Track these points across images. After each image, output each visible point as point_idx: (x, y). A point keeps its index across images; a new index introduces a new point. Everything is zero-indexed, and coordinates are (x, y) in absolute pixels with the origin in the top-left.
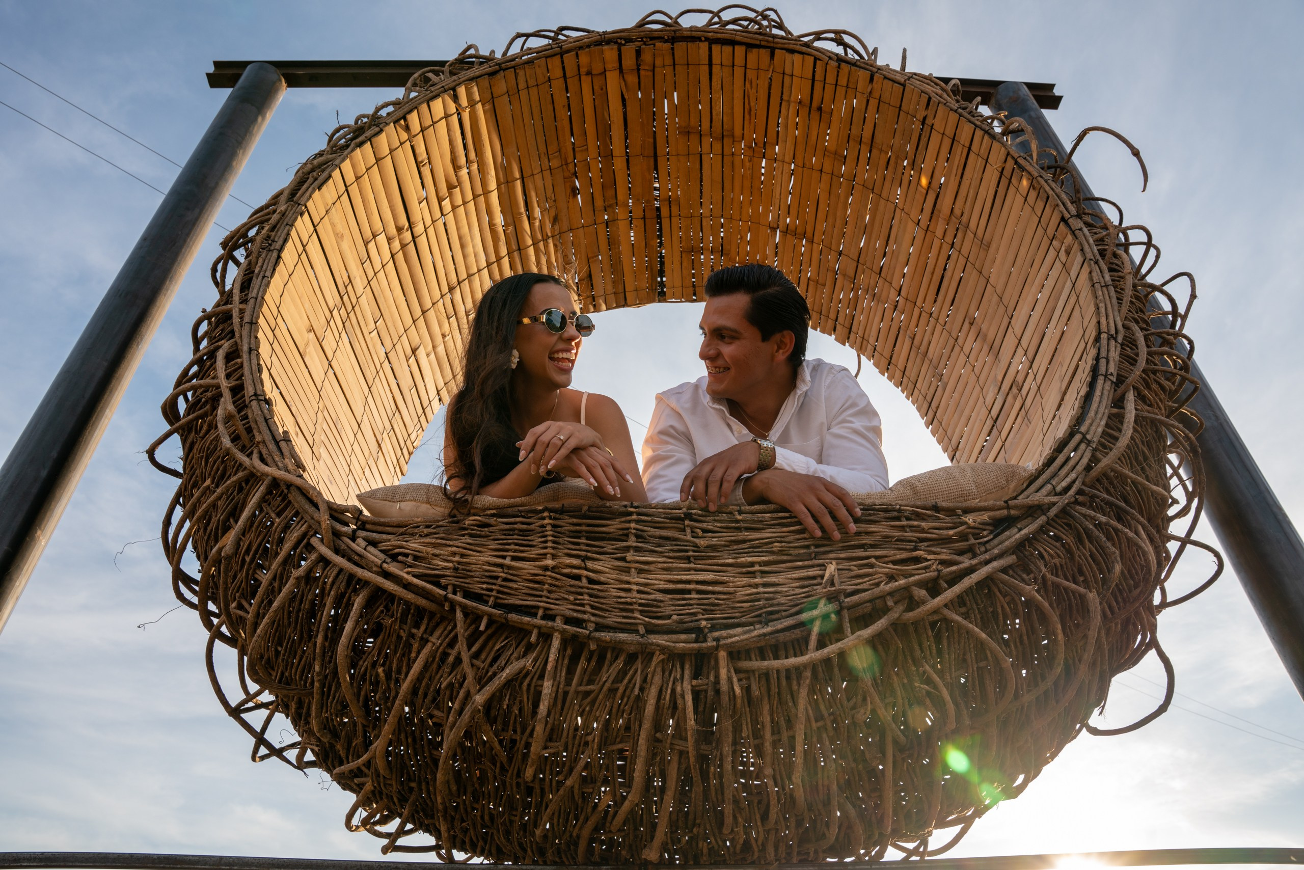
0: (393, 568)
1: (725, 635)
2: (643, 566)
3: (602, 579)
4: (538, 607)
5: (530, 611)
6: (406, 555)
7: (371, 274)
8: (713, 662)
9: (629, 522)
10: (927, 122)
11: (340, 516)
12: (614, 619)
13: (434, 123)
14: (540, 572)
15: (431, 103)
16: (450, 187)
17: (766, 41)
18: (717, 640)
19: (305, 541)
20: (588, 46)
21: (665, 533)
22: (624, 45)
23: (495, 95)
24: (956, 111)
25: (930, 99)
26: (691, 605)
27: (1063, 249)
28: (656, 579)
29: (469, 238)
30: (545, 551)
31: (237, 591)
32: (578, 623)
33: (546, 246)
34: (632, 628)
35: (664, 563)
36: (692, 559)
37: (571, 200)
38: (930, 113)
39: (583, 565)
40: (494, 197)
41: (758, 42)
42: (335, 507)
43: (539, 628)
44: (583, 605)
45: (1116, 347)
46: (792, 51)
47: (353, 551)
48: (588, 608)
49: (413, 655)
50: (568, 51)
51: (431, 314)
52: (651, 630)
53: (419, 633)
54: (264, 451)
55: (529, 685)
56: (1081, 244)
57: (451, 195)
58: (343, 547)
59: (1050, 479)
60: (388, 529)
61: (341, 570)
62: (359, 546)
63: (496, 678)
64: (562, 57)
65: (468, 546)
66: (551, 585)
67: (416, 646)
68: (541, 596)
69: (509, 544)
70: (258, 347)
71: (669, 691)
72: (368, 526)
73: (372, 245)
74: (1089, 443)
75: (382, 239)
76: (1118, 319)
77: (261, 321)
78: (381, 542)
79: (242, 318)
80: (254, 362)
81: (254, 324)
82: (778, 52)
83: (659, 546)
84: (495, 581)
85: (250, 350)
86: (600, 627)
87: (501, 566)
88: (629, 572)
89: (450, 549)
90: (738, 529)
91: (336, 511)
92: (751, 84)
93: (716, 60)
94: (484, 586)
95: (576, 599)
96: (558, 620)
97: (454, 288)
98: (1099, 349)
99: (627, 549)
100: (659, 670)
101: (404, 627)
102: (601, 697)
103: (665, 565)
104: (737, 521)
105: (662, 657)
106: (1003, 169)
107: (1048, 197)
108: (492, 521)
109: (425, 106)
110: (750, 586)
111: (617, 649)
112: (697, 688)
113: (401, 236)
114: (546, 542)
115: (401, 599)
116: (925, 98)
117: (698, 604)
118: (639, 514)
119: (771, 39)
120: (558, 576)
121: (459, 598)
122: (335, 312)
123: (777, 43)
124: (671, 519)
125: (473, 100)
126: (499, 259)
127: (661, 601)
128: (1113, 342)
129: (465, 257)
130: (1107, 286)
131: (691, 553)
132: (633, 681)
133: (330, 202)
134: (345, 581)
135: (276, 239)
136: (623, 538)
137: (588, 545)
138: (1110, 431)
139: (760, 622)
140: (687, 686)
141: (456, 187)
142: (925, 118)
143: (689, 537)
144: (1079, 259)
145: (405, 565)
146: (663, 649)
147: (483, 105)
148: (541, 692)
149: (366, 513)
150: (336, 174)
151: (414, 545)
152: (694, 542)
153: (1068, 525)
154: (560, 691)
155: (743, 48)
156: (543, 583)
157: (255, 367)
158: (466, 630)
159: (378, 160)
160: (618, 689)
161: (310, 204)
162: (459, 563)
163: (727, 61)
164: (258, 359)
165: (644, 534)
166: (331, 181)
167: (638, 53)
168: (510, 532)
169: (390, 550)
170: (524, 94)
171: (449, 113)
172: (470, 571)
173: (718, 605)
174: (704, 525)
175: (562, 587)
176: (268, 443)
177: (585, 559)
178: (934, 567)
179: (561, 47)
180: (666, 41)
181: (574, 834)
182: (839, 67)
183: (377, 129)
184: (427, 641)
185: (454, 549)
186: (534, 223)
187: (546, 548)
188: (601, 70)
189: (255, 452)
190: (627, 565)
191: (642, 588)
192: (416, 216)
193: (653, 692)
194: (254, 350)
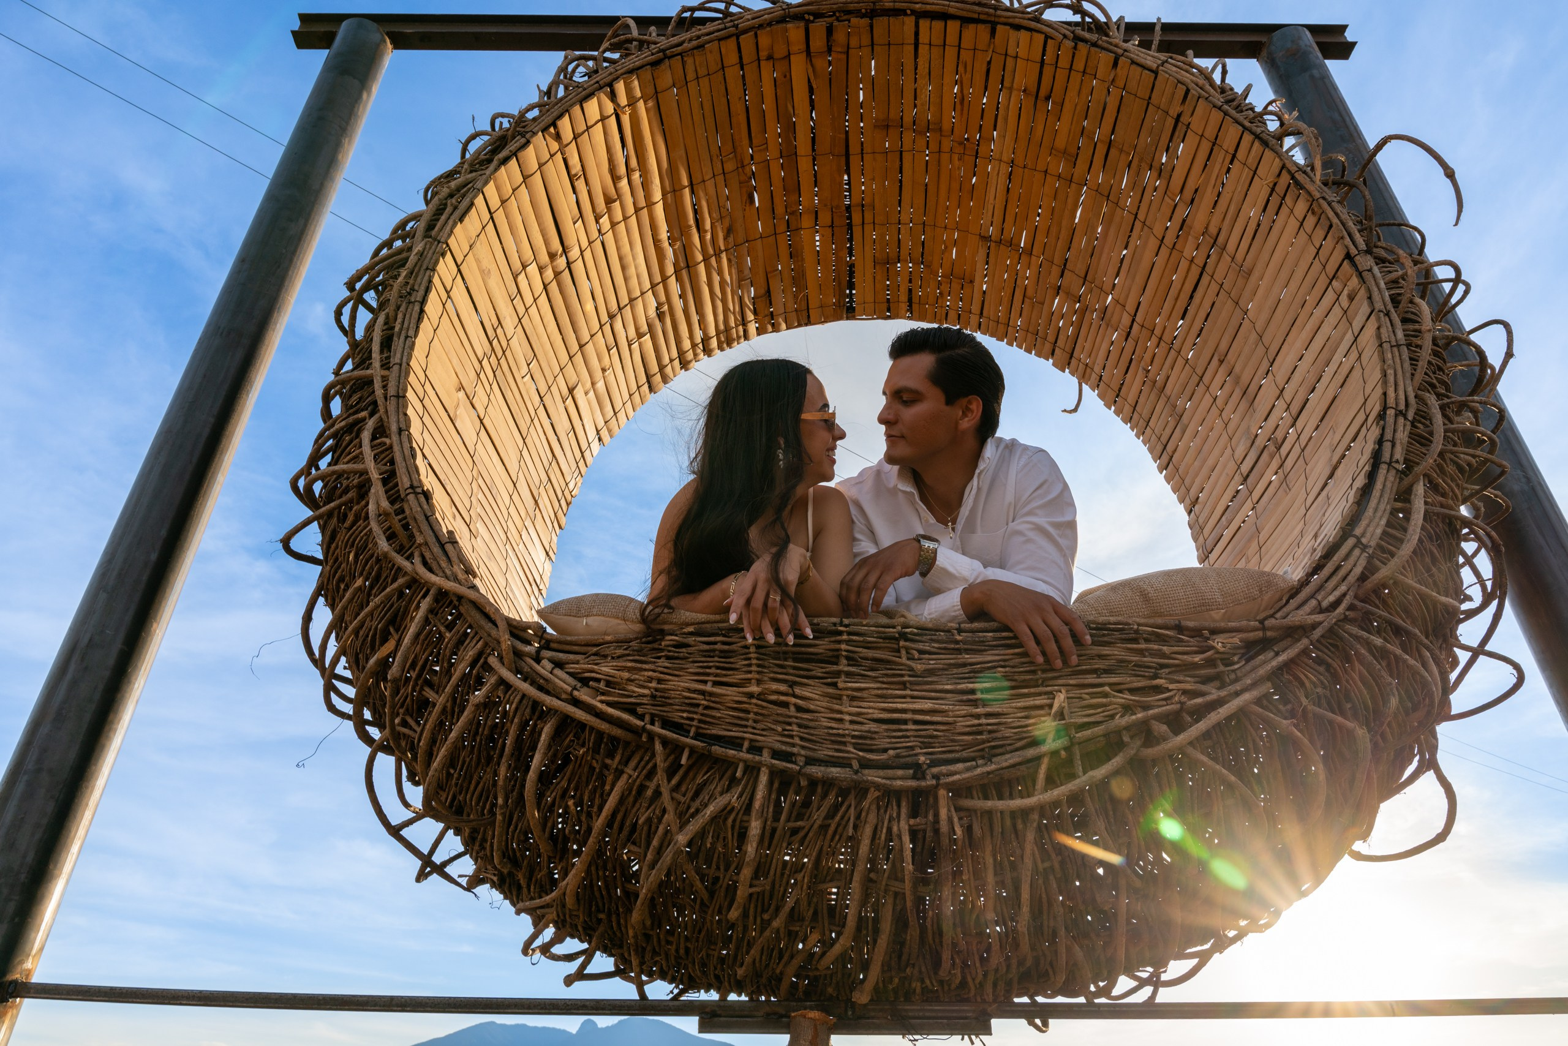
0: (584, 695)
1: (945, 771)
2: (855, 694)
3: (812, 707)
4: (743, 739)
5: (735, 743)
6: (598, 680)
7: (521, 310)
8: (931, 800)
9: (839, 642)
10: (1182, 119)
11: (521, 634)
12: (825, 752)
13: (588, 128)
14: (745, 699)
15: (584, 105)
16: (609, 201)
17: (987, 14)
18: (936, 777)
19: (482, 661)
20: (770, 24)
21: (878, 654)
22: (813, 22)
23: (659, 90)
24: (1220, 108)
25: (1188, 91)
26: (908, 737)
27: (1345, 292)
28: (869, 708)
29: (630, 258)
30: (749, 676)
31: (402, 706)
32: (787, 757)
33: (719, 262)
34: (845, 762)
35: (878, 689)
36: (908, 685)
37: (747, 208)
38: (1187, 108)
39: (791, 691)
40: (659, 210)
41: (976, 16)
42: (515, 623)
43: (745, 761)
44: (792, 737)
45: (1405, 425)
46: (1018, 27)
47: (537, 673)
48: (797, 741)
49: (607, 787)
50: (745, 31)
51: (589, 348)
52: (865, 765)
53: (614, 763)
54: (428, 555)
55: (734, 821)
56: (1369, 291)
57: (609, 210)
58: (526, 669)
59: (1315, 593)
60: (576, 648)
61: (524, 696)
62: (544, 668)
63: (700, 815)
64: (738, 39)
65: (666, 670)
66: (756, 714)
67: (610, 778)
68: (746, 726)
69: (710, 668)
70: (408, 426)
71: (884, 831)
72: (553, 645)
73: (522, 278)
74: (1364, 548)
75: (533, 269)
76: (1410, 389)
77: (410, 394)
78: (568, 663)
79: (385, 387)
80: (406, 445)
81: (401, 397)
82: (1000, 28)
83: (872, 670)
84: (696, 710)
85: (400, 431)
86: (810, 761)
87: (703, 693)
88: (840, 699)
89: (646, 673)
90: (959, 651)
91: (516, 627)
92: (966, 68)
93: (924, 38)
94: (685, 715)
95: (784, 730)
96: (766, 753)
97: (615, 316)
98: (1383, 429)
99: (838, 674)
100: (874, 807)
101: (597, 757)
102: (811, 834)
103: (880, 692)
104: (957, 642)
105: (877, 794)
106: (1275, 184)
107: (1331, 226)
108: (691, 640)
109: (577, 108)
110: (973, 716)
111: (828, 784)
112: (915, 828)
113: (555, 264)
114: (750, 665)
115: (592, 729)
116: (1181, 90)
117: (915, 736)
118: (849, 634)
119: (992, 11)
120: (764, 704)
121: (657, 729)
122: (485, 362)
123: (1000, 17)
124: (884, 638)
125: (634, 97)
126: (665, 279)
127: (876, 733)
128: (1401, 420)
129: (626, 279)
130: (1398, 346)
131: (906, 678)
132: (846, 818)
133: (474, 235)
134: (529, 706)
135: (416, 288)
136: (833, 660)
137: (795, 668)
138: (1389, 530)
139: (983, 758)
140: (904, 826)
141: (615, 201)
142: (1179, 116)
143: (904, 660)
144: (1365, 309)
145: (599, 692)
146: (877, 786)
147: (645, 102)
148: (746, 828)
149: (549, 630)
150: (479, 201)
151: (606, 668)
152: (909, 666)
153: (1335, 646)
154: (767, 828)
155: (958, 23)
156: (747, 712)
157: (407, 452)
158: (665, 761)
159: (526, 177)
160: (829, 825)
161: (452, 241)
162: (656, 690)
163: (937, 40)
164: (410, 442)
165: (855, 656)
166: (474, 209)
167: (830, 30)
168: (709, 654)
169: (579, 673)
170: (692, 86)
171: (606, 115)
172: (669, 698)
173: (936, 737)
174: (920, 646)
175: (769, 715)
176: (432, 546)
177: (792, 684)
178: (1176, 699)
179: (736, 26)
180: (863, 16)
181: (778, 971)
182: (1075, 48)
183: (523, 140)
184: (622, 772)
185: (650, 673)
186: (704, 237)
187: (750, 672)
188: (784, 53)
189: (416, 554)
190: (839, 692)
191: (855, 718)
192: (571, 240)
193: (868, 831)
194: (404, 429)
